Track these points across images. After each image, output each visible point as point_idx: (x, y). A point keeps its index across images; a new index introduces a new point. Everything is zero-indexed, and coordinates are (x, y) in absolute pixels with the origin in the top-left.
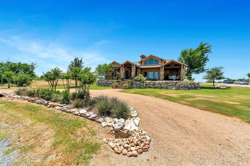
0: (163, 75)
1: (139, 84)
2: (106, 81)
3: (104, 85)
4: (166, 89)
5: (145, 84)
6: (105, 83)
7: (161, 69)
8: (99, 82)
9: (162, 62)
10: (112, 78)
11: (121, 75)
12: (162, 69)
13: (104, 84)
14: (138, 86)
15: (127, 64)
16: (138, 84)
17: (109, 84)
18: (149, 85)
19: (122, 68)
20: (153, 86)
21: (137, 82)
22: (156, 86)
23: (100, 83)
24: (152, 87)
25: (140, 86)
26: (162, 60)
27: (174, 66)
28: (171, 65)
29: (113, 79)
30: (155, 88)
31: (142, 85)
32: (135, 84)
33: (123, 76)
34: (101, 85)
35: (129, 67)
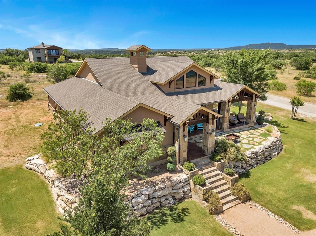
5: (244, 161)
7: (227, 106)
9: (210, 82)
11: (182, 151)
18: (250, 162)
19: (184, 130)
25: (237, 169)
28: (239, 94)
31: (240, 165)
33: (186, 153)
34: (132, 214)
35: (200, 121)
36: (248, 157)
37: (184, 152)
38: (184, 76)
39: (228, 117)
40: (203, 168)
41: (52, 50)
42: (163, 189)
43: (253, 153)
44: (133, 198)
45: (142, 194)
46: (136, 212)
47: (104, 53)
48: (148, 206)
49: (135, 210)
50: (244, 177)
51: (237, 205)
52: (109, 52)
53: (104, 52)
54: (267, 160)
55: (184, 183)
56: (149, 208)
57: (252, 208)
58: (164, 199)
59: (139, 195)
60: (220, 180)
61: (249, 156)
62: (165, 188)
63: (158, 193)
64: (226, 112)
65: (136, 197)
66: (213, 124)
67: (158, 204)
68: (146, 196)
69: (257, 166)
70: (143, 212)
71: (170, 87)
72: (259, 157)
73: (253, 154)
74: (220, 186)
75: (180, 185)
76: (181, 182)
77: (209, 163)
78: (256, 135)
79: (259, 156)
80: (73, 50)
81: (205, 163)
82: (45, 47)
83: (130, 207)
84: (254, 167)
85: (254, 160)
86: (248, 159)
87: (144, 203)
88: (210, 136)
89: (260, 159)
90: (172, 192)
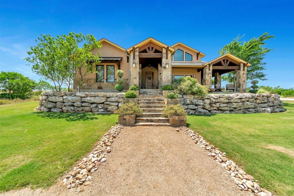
1: (192, 103)
2: (83, 95)
3: (72, 108)
5: (208, 102)
6: (77, 101)
8: (50, 99)
9: (197, 59)
10: (96, 85)
11: (132, 77)
12: (209, 70)
13: (73, 106)
14: (190, 107)
15: (149, 48)
16: (188, 102)
17: (94, 105)
18: (218, 105)
19: (134, 58)
20: (227, 106)
21: (185, 97)
22: (235, 105)
23: (56, 103)
24: (226, 108)
27: (228, 66)
28: (222, 62)
29: (100, 88)
30: (232, 110)
31: (202, 104)
32: (182, 103)
33: (137, 80)
34: (61, 108)
35: (154, 55)
37: (134, 79)
42: (95, 97)
43: (224, 97)
44: (66, 95)
45: (75, 96)
46: (64, 108)
49: (65, 106)
54: (249, 111)
56: (78, 109)
59: (73, 95)
60: (159, 103)
61: (215, 97)
62: (98, 96)
63: (89, 98)
64: (206, 75)
65: (69, 95)
66: (167, 58)
67: (88, 109)
68: (77, 97)
69: (230, 113)
70: (70, 110)
74: (155, 107)
79: (235, 102)
83: (61, 102)
84: (226, 113)
85: (226, 105)
86: (214, 100)
87: (74, 103)
88: (164, 70)
89: (237, 107)
90: (105, 103)
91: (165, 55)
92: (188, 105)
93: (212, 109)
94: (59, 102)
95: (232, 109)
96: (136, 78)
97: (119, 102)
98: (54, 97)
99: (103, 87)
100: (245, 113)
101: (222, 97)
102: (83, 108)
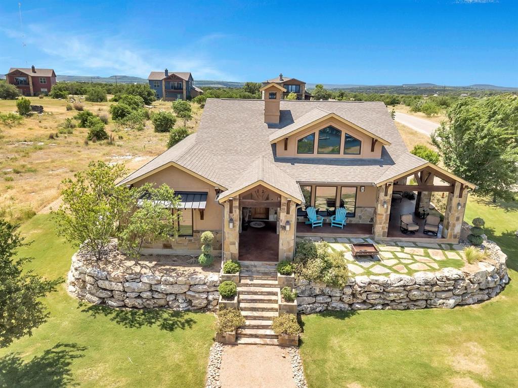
0: (387, 216)
1: (323, 294)
2: (154, 282)
4: (426, 307)
5: (348, 291)
7: (382, 195)
8: (101, 284)
9: (373, 150)
11: (227, 242)
12: (386, 195)
14: (320, 299)
16: (317, 292)
18: (364, 296)
19: (231, 212)
20: (380, 298)
22: (392, 296)
23: (111, 291)
25: (329, 300)
26: (374, 142)
30: (388, 304)
31: (338, 295)
32: (307, 293)
33: (236, 247)
34: (123, 301)
35: (266, 205)
36: (360, 287)
37: (231, 244)
38: (314, 133)
39: (385, 215)
40: (254, 276)
41: (292, 85)
42: (172, 284)
43: (377, 282)
44: (127, 281)
45: (141, 281)
46: (128, 301)
47: (405, 92)
48: (148, 300)
49: (127, 297)
50: (335, 316)
51: (268, 345)
52: (414, 90)
53: (406, 90)
54: (415, 305)
55: (209, 287)
56: (148, 302)
57: (285, 357)
58: (171, 299)
59: (137, 281)
60: (270, 301)
61: (362, 285)
62: (176, 283)
63: (162, 287)
64: (379, 205)
65: (131, 281)
66: (288, 213)
67: (162, 302)
68: (145, 284)
69: (382, 309)
70: (136, 304)
71: (286, 149)
72: (392, 295)
73: (376, 285)
74: (263, 309)
75: (200, 288)
76: (205, 284)
77: (273, 272)
78: (432, 258)
79: (394, 292)
80: (349, 85)
81: (266, 271)
82: (283, 80)
83: (120, 291)
84: (375, 309)
85: (377, 296)
86: (359, 289)
87: (140, 293)
88: (283, 232)
89: (395, 299)
90: (187, 293)
91: (286, 208)
92: (316, 296)
93: (355, 300)
94: (118, 291)
95: (386, 302)
96: (234, 244)
97: (208, 292)
98: (107, 282)
99: (172, 244)
100: (408, 308)
101: (374, 283)
102: (155, 301)
